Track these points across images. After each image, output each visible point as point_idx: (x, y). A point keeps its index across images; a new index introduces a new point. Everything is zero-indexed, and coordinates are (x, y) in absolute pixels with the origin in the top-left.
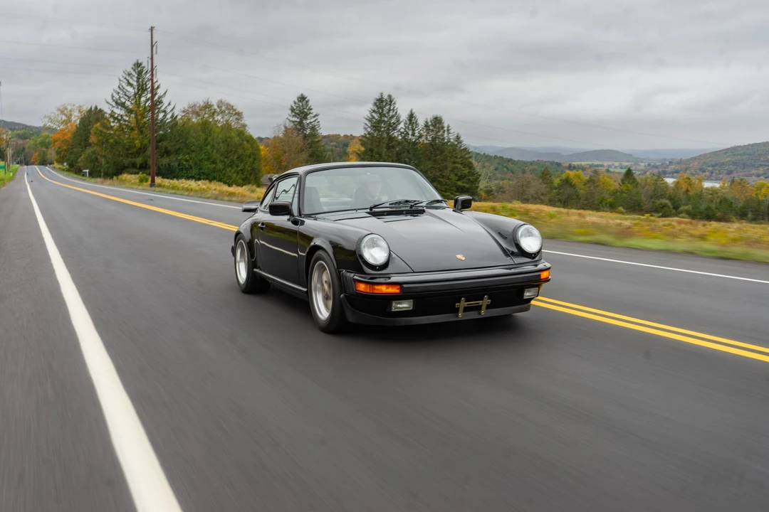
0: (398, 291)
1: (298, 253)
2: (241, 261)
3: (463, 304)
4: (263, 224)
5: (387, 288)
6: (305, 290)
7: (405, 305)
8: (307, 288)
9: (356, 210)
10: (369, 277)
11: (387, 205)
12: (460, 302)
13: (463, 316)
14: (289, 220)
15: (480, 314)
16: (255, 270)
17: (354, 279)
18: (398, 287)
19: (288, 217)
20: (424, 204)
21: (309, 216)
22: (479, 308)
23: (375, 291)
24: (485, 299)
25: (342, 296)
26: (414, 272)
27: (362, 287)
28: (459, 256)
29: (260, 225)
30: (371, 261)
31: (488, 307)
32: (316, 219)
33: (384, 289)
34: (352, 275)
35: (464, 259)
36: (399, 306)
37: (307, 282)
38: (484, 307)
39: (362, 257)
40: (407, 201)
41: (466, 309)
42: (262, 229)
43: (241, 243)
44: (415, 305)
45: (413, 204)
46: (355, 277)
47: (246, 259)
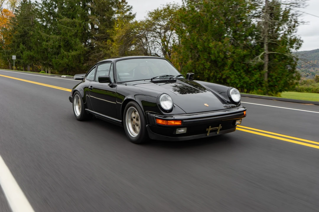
0: (180, 124)
1: (116, 102)
2: (77, 105)
3: (210, 129)
4: (91, 87)
5: (174, 122)
6: (121, 121)
7: (182, 131)
8: (122, 120)
9: (144, 80)
10: (164, 116)
11: (158, 78)
12: (208, 128)
13: (209, 135)
14: (108, 85)
15: (216, 133)
16: (86, 109)
17: (155, 117)
18: (180, 122)
19: (108, 84)
20: (175, 77)
21: (121, 83)
22: (217, 130)
23: (169, 124)
24: (219, 126)
25: (147, 125)
26: (186, 113)
27: (160, 122)
28: (206, 104)
29: (89, 87)
30: (165, 108)
31: (221, 130)
32: (126, 85)
33: (173, 122)
34: (154, 115)
35: (208, 106)
36: (180, 131)
37: (123, 118)
38: (219, 130)
39: (160, 106)
40: (167, 76)
41: (211, 131)
42: (91, 89)
43: (77, 96)
44: (187, 130)
45: (171, 77)
46: (156, 116)
47: (80, 104)
